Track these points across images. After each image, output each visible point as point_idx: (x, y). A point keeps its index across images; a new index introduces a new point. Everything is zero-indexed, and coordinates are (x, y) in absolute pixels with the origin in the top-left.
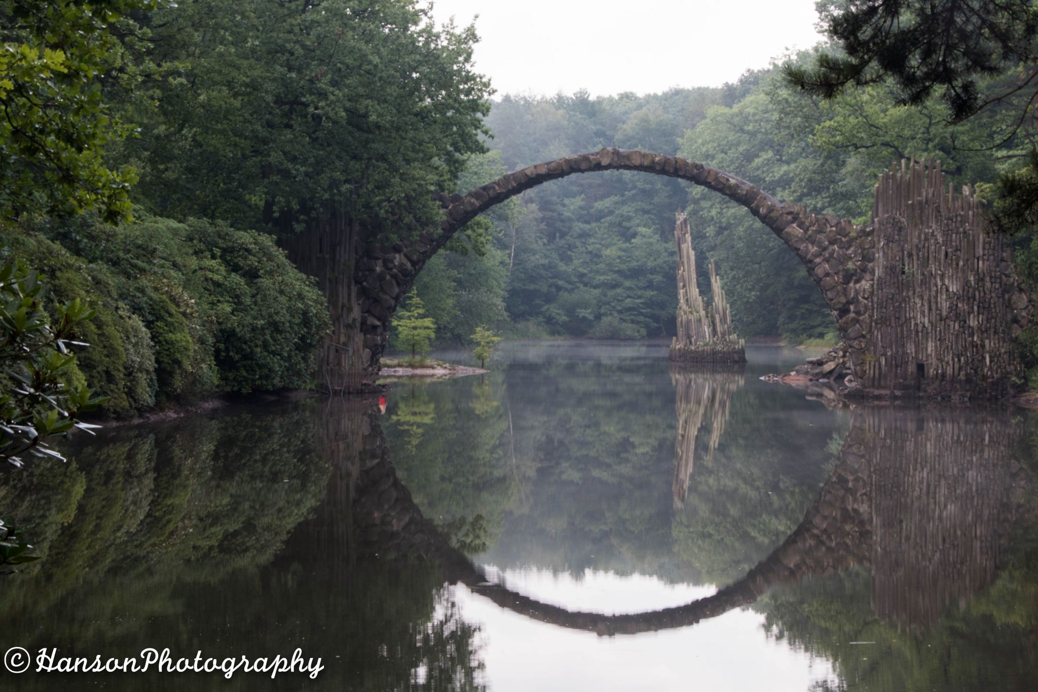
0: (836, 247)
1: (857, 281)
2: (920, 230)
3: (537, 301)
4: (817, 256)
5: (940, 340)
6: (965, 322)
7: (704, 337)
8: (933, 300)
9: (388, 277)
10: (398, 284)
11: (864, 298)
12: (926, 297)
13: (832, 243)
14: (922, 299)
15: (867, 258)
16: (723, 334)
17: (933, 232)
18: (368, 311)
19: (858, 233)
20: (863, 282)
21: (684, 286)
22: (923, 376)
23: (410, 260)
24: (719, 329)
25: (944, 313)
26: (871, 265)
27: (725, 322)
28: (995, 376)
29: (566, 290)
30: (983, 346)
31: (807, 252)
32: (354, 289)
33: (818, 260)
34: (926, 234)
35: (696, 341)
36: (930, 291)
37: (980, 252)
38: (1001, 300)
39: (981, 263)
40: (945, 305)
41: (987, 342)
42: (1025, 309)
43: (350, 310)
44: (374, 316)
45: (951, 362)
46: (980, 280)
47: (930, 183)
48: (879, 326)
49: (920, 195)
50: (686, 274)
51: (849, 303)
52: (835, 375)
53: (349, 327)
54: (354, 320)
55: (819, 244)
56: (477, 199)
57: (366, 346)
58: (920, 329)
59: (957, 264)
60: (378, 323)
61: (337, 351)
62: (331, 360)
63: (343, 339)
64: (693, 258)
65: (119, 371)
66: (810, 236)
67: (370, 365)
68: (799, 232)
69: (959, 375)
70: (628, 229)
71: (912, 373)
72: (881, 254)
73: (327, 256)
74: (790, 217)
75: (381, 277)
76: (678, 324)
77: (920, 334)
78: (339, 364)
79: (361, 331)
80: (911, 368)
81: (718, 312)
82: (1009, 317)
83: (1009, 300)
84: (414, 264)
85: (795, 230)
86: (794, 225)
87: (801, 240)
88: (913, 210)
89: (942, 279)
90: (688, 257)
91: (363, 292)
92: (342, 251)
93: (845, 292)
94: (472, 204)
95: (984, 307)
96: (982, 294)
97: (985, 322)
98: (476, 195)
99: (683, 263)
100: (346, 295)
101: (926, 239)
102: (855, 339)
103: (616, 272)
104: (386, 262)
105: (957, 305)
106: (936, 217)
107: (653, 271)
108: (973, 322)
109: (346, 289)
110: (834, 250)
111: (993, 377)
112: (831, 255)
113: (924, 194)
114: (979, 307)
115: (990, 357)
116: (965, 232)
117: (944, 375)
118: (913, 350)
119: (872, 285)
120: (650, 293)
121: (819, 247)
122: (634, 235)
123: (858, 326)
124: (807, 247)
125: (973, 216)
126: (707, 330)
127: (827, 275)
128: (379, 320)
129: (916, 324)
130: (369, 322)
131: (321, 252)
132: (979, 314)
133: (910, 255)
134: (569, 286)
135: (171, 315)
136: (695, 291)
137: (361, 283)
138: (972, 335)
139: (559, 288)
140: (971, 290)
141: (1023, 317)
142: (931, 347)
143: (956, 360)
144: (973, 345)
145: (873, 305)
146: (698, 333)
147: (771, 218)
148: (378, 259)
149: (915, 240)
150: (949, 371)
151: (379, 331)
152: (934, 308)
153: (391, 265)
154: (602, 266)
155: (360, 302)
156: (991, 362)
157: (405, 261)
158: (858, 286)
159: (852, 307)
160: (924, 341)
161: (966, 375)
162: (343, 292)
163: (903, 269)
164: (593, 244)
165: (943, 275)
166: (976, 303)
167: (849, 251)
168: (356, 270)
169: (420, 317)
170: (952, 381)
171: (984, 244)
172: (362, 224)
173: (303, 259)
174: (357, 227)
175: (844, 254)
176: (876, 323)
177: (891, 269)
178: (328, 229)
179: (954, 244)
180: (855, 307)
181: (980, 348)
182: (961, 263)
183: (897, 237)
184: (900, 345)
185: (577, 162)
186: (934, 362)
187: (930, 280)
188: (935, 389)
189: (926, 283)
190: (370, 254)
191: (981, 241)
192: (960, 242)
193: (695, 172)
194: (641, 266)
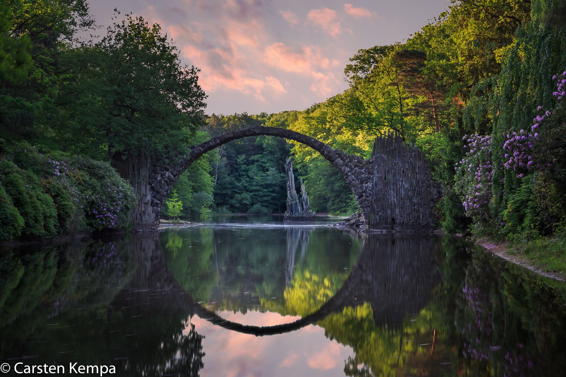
0: (357, 168)
1: (366, 183)
2: (392, 161)
3: (227, 198)
4: (348, 172)
5: (401, 208)
6: (412, 200)
7: (298, 211)
8: (398, 191)
9: (163, 182)
10: (168, 185)
11: (369, 190)
12: (395, 190)
13: (355, 167)
14: (394, 191)
15: (370, 173)
16: (306, 210)
17: (398, 162)
18: (154, 197)
19: (366, 163)
20: (369, 183)
21: (290, 189)
22: (394, 224)
23: (173, 174)
24: (305, 208)
25: (403, 197)
26: (372, 176)
27: (307, 205)
28: (424, 223)
30: (419, 211)
31: (345, 170)
32: (148, 187)
33: (349, 174)
34: (395, 163)
35: (295, 213)
36: (397, 187)
37: (417, 171)
38: (426, 191)
39: (417, 175)
40: (403, 192)
41: (421, 208)
42: (436, 195)
43: (146, 196)
44: (157, 199)
45: (406, 217)
46: (417, 182)
47: (396, 141)
49: (392, 146)
50: (290, 184)
51: (363, 192)
52: (355, 225)
53: (146, 204)
54: (148, 201)
56: (202, 148)
57: (153, 212)
58: (393, 203)
59: (408, 176)
60: (159, 202)
61: (141, 215)
62: (138, 219)
63: (143, 209)
64: (293, 178)
65: (41, 217)
66: (346, 164)
67: (155, 221)
68: (341, 162)
69: (409, 223)
70: (265, 167)
71: (390, 222)
72: (376, 171)
73: (136, 173)
74: (337, 156)
75: (160, 182)
76: (287, 206)
77: (393, 206)
78: (142, 220)
79: (151, 206)
80: (389, 220)
81: (304, 201)
82: (429, 198)
83: (430, 191)
84: (174, 176)
85: (339, 161)
86: (339, 159)
87: (342, 165)
88: (389, 153)
89: (402, 183)
90: (291, 178)
91: (152, 188)
92: (143, 171)
93: (362, 187)
94: (200, 150)
95: (419, 194)
96: (418, 188)
97: (420, 200)
98: (202, 146)
99: (289, 180)
100: (144, 190)
101: (395, 165)
102: (366, 208)
103: (260, 186)
104: (162, 175)
105: (408, 193)
106: (399, 156)
107: (275, 185)
108: (415, 200)
109: (144, 187)
110: (356, 170)
112: (355, 172)
113: (394, 146)
114: (417, 194)
115: (422, 215)
116: (411, 162)
117: (403, 223)
118: (390, 213)
119: (373, 185)
120: (274, 194)
121: (350, 168)
122: (268, 170)
123: (367, 202)
124: (345, 168)
126: (299, 208)
127: (354, 180)
128: (159, 200)
129: (391, 201)
130: (155, 202)
131: (133, 171)
132: (417, 197)
133: (388, 172)
134: (239, 192)
135: (63, 194)
136: (294, 192)
137: (151, 185)
138: (414, 206)
139: (236, 192)
140: (414, 187)
141: (435, 198)
142: (397, 211)
143: (408, 216)
144: (415, 210)
145: (373, 193)
146: (296, 210)
147: (329, 156)
148: (159, 174)
149: (390, 166)
150: (405, 221)
151: (159, 205)
152: (398, 194)
153: (164, 177)
154: (254, 183)
155: (151, 193)
156: (422, 217)
157: (170, 174)
158: (366, 185)
159: (364, 194)
160: (395, 209)
161: (412, 223)
162: (143, 188)
163: (385, 177)
164: (251, 174)
165: (402, 180)
166: (416, 192)
167: (363, 170)
168: (149, 179)
169: (177, 201)
170: (406, 225)
171: (419, 167)
172: (152, 159)
173: (125, 174)
174: (149, 160)
175: (361, 172)
176: (375, 201)
177: (380, 178)
178: (136, 161)
179: (406, 167)
180: (365, 194)
181: (418, 211)
182: (409, 175)
183: (382, 164)
184: (384, 210)
185: (245, 131)
186: (399, 217)
187: (397, 183)
188: (399, 229)
189: (395, 184)
190: (155, 172)
191: (418, 166)
192: (409, 166)
193: (297, 136)
194: (270, 183)
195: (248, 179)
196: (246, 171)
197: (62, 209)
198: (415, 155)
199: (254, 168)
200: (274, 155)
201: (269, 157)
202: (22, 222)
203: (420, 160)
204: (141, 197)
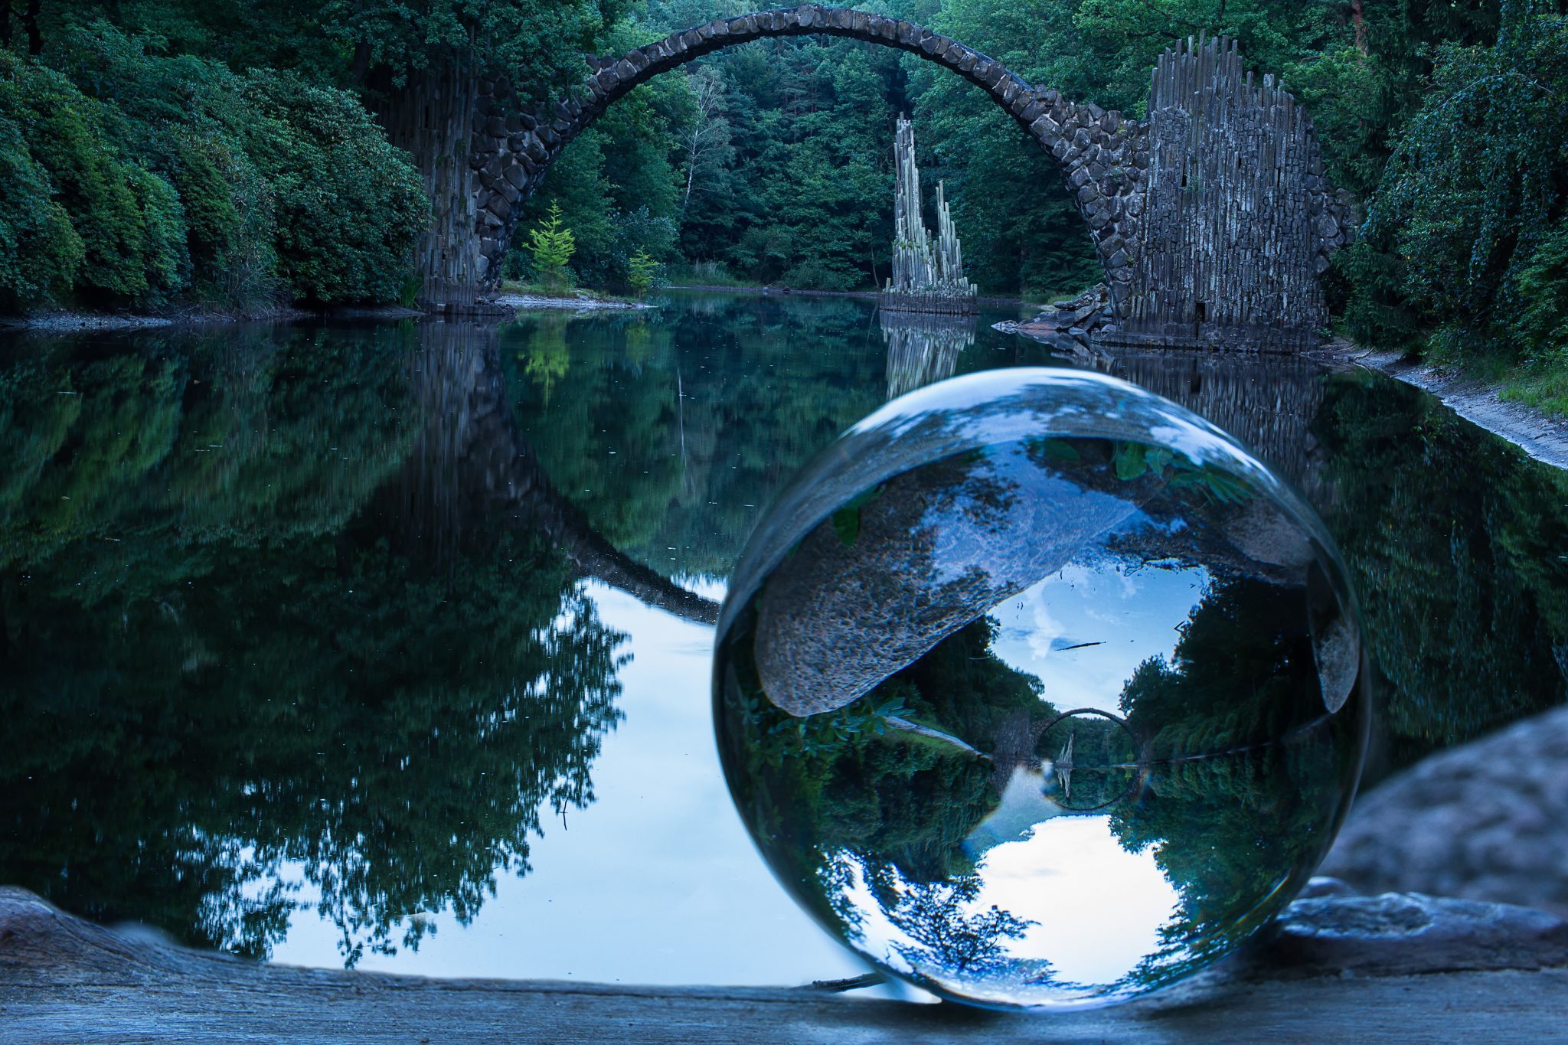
0: (1099, 146)
1: (1125, 193)
2: (1209, 129)
3: (720, 240)
4: (1074, 157)
5: (1226, 273)
6: (1259, 251)
7: (926, 279)
8: (1219, 220)
9: (514, 162)
10: (528, 172)
11: (1132, 215)
12: (1211, 217)
13: (1094, 141)
14: (1206, 219)
15: (1140, 163)
16: (951, 278)
17: (1224, 133)
18: (485, 207)
19: (1129, 130)
20: (1133, 194)
21: (904, 213)
22: (1203, 319)
23: (543, 141)
24: (945, 269)
25: (1234, 239)
26: (1143, 172)
27: (954, 261)
28: (1293, 320)
29: (756, 225)
30: (1280, 283)
31: (1062, 151)
32: (469, 175)
33: (1075, 162)
34: (1215, 135)
35: (916, 284)
36: (1217, 209)
37: (1281, 161)
38: (1305, 224)
39: (1282, 175)
40: (1234, 226)
41: (1286, 276)
42: (1335, 237)
43: (462, 202)
44: (495, 213)
45: (1239, 302)
46: (1281, 197)
47: (1223, 68)
48: (1151, 251)
49: (1209, 84)
50: (906, 198)
51: (1114, 220)
52: (1090, 323)
53: (461, 226)
54: (468, 217)
55: (1080, 143)
56: (635, 63)
57: (481, 252)
58: (1202, 258)
59: (1253, 176)
60: (499, 223)
61: (444, 256)
62: (435, 269)
63: (451, 241)
64: (916, 178)
66: (1067, 131)
67: (487, 278)
68: (1053, 124)
69: (1248, 318)
70: (838, 150)
71: (1189, 314)
72: (1157, 158)
73: (435, 131)
74: (1042, 105)
75: (505, 161)
76: (895, 262)
77: (1202, 264)
78: (446, 273)
79: (476, 232)
80: (1189, 308)
81: (944, 248)
82: (1314, 247)
83: (1316, 224)
84: (549, 147)
85: (1048, 122)
86: (1048, 116)
87: (1056, 136)
88: (1200, 102)
89: (1233, 195)
90: (910, 175)
91: (482, 180)
92: (455, 125)
93: (1109, 206)
94: (628, 70)
95: (1283, 233)
96: (1282, 215)
97: (1284, 252)
98: (635, 58)
99: (903, 184)
100: (457, 183)
101: (1215, 142)
102: (1120, 267)
103: (819, 206)
104: (513, 143)
105: (1250, 229)
106: (1228, 113)
107: (866, 205)
108: (1269, 251)
109: (457, 175)
110: (1097, 151)
111: (1291, 323)
112: (1094, 157)
113: (1215, 83)
114: (1277, 232)
115: (1288, 296)
116: (1264, 135)
117: (1229, 318)
118: (1192, 285)
119: (1145, 199)
121: (1079, 145)
122: (846, 161)
123: (1123, 250)
124: (1062, 145)
125: (1275, 114)
126: (930, 271)
127: (1087, 182)
128: (501, 219)
129: (1197, 252)
130: (487, 221)
131: (426, 126)
132: (1276, 241)
133: (1194, 161)
134: (760, 221)
136: (917, 220)
137: (479, 169)
138: (1266, 268)
139: (747, 224)
140: (1268, 210)
141: (1332, 248)
142: (1214, 281)
143: (1245, 299)
144: (1268, 280)
145: (1143, 224)
146: (918, 275)
147: (1017, 105)
148: (502, 137)
149: (1202, 143)
150: (1236, 313)
151: (501, 232)
152: (1220, 231)
153: (518, 147)
154: (804, 197)
155: (477, 194)
156: (1289, 303)
157: (537, 140)
158: (1125, 198)
159: (1116, 226)
160: (1207, 274)
161: (1257, 318)
162: (454, 177)
163: (1184, 178)
164: (794, 168)
165: (1234, 189)
166: (1274, 226)
167: (1117, 154)
168: (472, 151)
169: (560, 229)
170: (1240, 326)
171: (1288, 150)
172: (483, 91)
173: (403, 134)
174: (476, 96)
175: (1110, 158)
176: (1147, 248)
177: (1168, 179)
178: (437, 96)
179: (1250, 149)
180: (1120, 227)
181: (1276, 285)
182: (1258, 174)
183: (1177, 137)
184: (1176, 278)
185: (767, 20)
186: (1218, 301)
187: (1217, 194)
188: (1217, 335)
189: (1213, 198)
190: (491, 131)
191: (1284, 147)
192: (1258, 147)
193: (922, 40)
194: (852, 199)
195: (786, 185)
196: (783, 157)
197: (203, 219)
198: (1279, 112)
199: (804, 151)
200: (866, 113)
201: (853, 121)
202: (80, 248)
203: (1293, 129)
204: (445, 205)
